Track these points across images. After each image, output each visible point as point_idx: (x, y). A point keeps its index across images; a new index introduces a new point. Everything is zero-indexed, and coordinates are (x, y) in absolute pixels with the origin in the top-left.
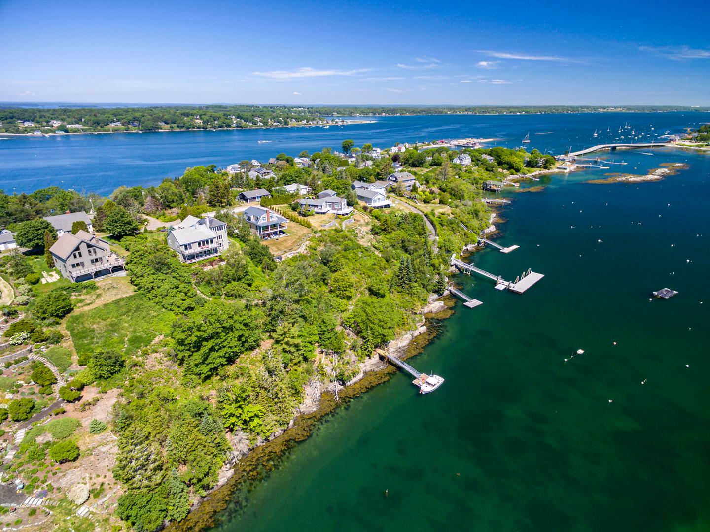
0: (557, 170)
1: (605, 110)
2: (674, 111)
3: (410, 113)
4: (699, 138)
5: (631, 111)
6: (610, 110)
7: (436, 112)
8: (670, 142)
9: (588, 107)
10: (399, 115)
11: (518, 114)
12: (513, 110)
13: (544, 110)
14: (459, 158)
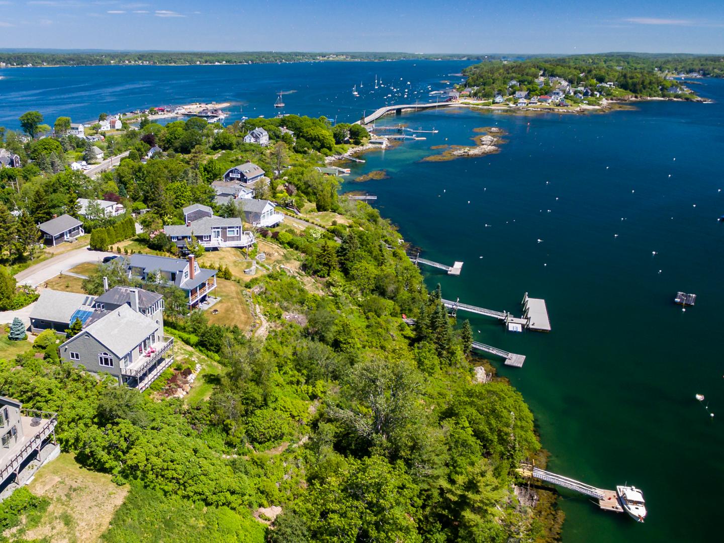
0: (371, 146)
1: (326, 58)
2: (402, 59)
3: (48, 63)
4: (480, 94)
5: (356, 60)
6: (331, 59)
7: (92, 61)
8: (450, 100)
9: (303, 55)
10: (30, 65)
11: (217, 63)
12: (208, 58)
13: (251, 57)
14: (252, 134)
